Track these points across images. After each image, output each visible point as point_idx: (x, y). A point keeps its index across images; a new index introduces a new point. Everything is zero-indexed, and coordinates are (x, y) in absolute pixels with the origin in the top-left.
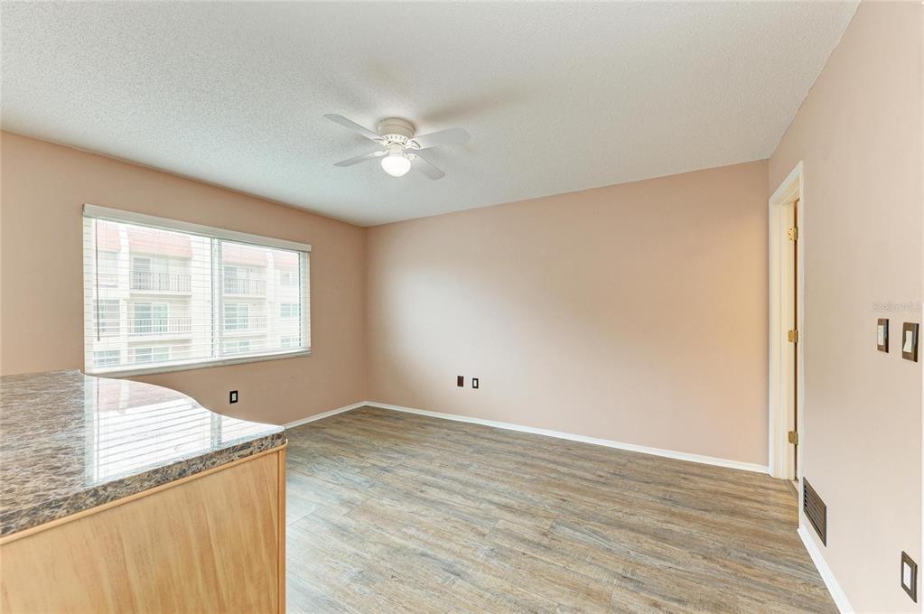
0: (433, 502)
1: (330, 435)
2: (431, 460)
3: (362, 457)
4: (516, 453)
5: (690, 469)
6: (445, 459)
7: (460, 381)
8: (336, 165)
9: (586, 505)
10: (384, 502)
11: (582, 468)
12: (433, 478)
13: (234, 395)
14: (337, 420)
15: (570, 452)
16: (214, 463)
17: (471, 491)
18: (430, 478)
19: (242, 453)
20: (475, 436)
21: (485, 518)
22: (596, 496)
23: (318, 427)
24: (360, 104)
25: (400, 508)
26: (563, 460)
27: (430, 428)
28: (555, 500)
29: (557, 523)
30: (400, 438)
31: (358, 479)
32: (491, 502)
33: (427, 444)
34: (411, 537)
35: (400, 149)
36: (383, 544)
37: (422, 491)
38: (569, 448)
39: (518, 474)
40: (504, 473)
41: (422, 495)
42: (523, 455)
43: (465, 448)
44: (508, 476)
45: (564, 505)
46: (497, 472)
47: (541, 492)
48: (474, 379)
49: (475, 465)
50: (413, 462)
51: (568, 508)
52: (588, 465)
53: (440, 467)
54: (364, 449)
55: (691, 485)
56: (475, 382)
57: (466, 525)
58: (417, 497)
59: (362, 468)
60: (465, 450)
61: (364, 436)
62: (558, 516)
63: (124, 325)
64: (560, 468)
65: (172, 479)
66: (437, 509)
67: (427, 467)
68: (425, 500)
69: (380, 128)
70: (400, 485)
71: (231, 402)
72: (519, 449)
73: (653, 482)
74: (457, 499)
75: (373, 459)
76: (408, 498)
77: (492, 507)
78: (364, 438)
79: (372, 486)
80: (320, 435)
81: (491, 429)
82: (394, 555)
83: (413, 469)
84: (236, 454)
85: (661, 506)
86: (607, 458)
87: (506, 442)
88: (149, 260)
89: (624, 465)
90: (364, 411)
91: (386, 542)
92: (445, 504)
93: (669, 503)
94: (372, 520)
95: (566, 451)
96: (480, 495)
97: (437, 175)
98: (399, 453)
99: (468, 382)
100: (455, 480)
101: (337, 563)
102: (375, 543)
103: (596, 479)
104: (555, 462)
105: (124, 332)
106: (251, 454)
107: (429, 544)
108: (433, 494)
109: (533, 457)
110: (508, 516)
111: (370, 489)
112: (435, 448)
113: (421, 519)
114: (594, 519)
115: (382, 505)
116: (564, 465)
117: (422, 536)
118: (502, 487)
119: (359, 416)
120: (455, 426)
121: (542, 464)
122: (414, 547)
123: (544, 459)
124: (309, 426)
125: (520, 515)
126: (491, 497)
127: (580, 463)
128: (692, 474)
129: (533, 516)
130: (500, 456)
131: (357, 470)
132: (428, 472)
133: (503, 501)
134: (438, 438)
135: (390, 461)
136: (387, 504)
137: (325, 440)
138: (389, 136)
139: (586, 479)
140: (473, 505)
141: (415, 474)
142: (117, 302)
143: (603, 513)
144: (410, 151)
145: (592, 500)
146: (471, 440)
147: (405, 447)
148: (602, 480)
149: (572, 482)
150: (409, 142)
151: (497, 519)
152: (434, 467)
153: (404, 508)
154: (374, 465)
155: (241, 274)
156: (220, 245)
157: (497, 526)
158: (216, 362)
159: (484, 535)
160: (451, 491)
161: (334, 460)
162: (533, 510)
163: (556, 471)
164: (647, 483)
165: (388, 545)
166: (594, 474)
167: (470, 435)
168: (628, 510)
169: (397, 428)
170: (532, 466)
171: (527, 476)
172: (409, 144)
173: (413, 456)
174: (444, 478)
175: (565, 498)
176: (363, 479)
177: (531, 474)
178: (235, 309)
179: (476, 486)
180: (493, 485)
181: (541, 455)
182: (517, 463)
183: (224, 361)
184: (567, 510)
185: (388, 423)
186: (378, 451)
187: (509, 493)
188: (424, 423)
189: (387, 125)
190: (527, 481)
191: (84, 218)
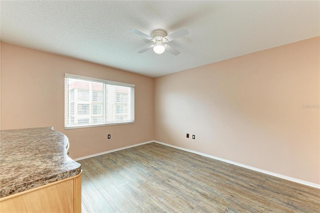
0: (172, 187)
1: (139, 152)
2: (174, 167)
3: (149, 163)
4: (210, 168)
5: (302, 189)
6: (180, 167)
7: (188, 136)
8: (138, 52)
9: (244, 201)
10: (154, 184)
11: (241, 180)
12: (174, 176)
13: (109, 136)
14: (143, 147)
15: (236, 171)
16: (33, 186)
17: (189, 184)
18: (172, 175)
19: (50, 180)
20: (193, 159)
21: (194, 199)
22: (249, 196)
23: (136, 149)
24: (144, 25)
25: (159, 188)
26: (232, 175)
27: (176, 153)
28: (228, 195)
29: (229, 209)
30: (163, 156)
31: (146, 172)
32: (197, 191)
33: (174, 160)
34: (162, 203)
35: (160, 42)
36: (150, 204)
37: (169, 181)
38: (235, 169)
39: (210, 179)
40: (204, 178)
41: (169, 183)
42: (213, 170)
43: (189, 163)
44: (206, 179)
45: (233, 199)
46: (201, 176)
47: (221, 190)
48: (193, 135)
49: (192, 172)
50: (167, 167)
51: (235, 201)
52: (245, 179)
53: (177, 171)
54: (150, 159)
55: (304, 198)
56: (194, 136)
57: (186, 202)
58: (167, 184)
59: (148, 167)
60: (188, 165)
61: (151, 154)
62: (229, 204)
63: (90, 112)
64: (231, 179)
65: (5, 195)
66: (174, 191)
67: (172, 170)
68: (170, 185)
69: (153, 35)
70: (160, 177)
71: (108, 138)
72: (212, 167)
73: (281, 193)
74: (183, 187)
75: (153, 164)
76: (163, 183)
77: (198, 194)
78: (151, 155)
79: (150, 175)
80: (136, 152)
81: (200, 156)
82: (154, 210)
83: (167, 171)
84: (47, 181)
85: (287, 208)
86: (254, 176)
87: (206, 163)
88: (97, 92)
89: (264, 182)
90: (153, 144)
91: (151, 204)
92: (177, 189)
93: (292, 207)
94: (148, 191)
95: (234, 170)
96: (193, 187)
97: (176, 53)
98: (162, 162)
99: (191, 136)
100: (183, 178)
101: (131, 209)
102: (147, 203)
103: (250, 187)
104: (228, 175)
105: (90, 114)
106: (57, 180)
107: (169, 208)
108: (174, 183)
109: (218, 172)
110: (205, 200)
111: (149, 177)
112: (176, 162)
113: (167, 194)
114: (249, 209)
115: (153, 185)
116: (233, 177)
117: (166, 203)
118: (203, 184)
119: (150, 146)
120: (185, 153)
121: (222, 175)
122: (162, 208)
123: (223, 173)
124: (134, 148)
125: (211, 201)
126: (197, 189)
127: (241, 177)
128: (304, 192)
129: (217, 202)
130: (203, 169)
131: (146, 168)
132: (172, 172)
133: (203, 191)
134: (178, 158)
135: (158, 166)
136: (155, 185)
137: (137, 154)
138: (156, 37)
139: (244, 187)
140: (189, 191)
141: (167, 172)
142: (89, 105)
143: (253, 207)
144: (165, 43)
145: (248, 199)
146: (191, 160)
147: (165, 160)
148: (252, 188)
149: (237, 187)
150: (164, 39)
151: (200, 201)
152: (175, 170)
153: (161, 188)
154: (152, 167)
155: (121, 96)
156: (105, 85)
157: (199, 204)
158: (103, 125)
159: (193, 208)
160: (180, 183)
161: (139, 163)
162: (217, 199)
163: (229, 180)
164: (277, 193)
165: (152, 205)
166: (248, 184)
167: (191, 158)
168: (267, 207)
169: (163, 152)
170: (217, 176)
171: (215, 181)
172: (164, 40)
173: (167, 165)
174: (179, 176)
175: (233, 195)
176: (147, 172)
177: (217, 180)
178: (119, 107)
179: (191, 182)
180: (199, 183)
181: (221, 171)
182: (211, 173)
183: (106, 124)
184: (234, 202)
185: (160, 150)
186: (155, 161)
187: (206, 188)
188: (174, 151)
189: (155, 33)
190: (215, 183)
191: (65, 78)
